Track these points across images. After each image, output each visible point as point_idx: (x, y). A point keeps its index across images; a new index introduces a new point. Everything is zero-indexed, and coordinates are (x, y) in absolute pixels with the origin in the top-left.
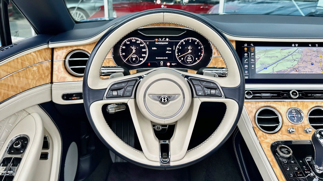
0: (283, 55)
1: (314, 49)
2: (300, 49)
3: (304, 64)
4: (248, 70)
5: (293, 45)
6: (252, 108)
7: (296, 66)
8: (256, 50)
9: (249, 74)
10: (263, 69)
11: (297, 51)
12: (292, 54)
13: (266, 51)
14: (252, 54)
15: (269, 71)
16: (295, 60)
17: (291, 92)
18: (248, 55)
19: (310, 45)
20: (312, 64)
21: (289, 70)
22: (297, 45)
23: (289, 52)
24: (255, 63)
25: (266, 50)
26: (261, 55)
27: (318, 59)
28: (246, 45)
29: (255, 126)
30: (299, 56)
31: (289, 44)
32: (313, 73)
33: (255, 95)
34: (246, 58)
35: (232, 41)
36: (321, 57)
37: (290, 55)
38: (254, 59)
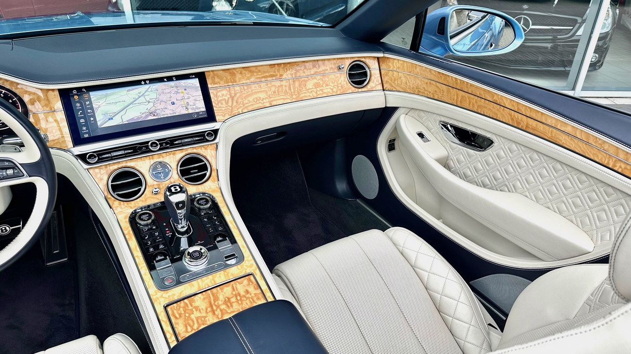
0: (132, 97)
1: (172, 83)
2: (154, 87)
3: (162, 106)
4: (86, 125)
5: (143, 83)
6: (101, 174)
7: (153, 110)
8: (91, 97)
9: (89, 131)
10: (107, 121)
11: (150, 90)
12: (144, 94)
13: (106, 96)
14: (88, 103)
15: (116, 121)
16: (149, 102)
17: (150, 144)
18: (82, 105)
19: (165, 80)
20: (173, 103)
21: (144, 115)
22: (148, 82)
23: (140, 93)
24: (94, 114)
25: (107, 94)
26: (101, 102)
27: (179, 96)
28: (75, 92)
29: (110, 196)
30: (153, 95)
31: (138, 83)
32: (177, 114)
33: (101, 157)
34: (80, 110)
35: (53, 90)
36: (183, 93)
37: (142, 96)
38: (92, 108)
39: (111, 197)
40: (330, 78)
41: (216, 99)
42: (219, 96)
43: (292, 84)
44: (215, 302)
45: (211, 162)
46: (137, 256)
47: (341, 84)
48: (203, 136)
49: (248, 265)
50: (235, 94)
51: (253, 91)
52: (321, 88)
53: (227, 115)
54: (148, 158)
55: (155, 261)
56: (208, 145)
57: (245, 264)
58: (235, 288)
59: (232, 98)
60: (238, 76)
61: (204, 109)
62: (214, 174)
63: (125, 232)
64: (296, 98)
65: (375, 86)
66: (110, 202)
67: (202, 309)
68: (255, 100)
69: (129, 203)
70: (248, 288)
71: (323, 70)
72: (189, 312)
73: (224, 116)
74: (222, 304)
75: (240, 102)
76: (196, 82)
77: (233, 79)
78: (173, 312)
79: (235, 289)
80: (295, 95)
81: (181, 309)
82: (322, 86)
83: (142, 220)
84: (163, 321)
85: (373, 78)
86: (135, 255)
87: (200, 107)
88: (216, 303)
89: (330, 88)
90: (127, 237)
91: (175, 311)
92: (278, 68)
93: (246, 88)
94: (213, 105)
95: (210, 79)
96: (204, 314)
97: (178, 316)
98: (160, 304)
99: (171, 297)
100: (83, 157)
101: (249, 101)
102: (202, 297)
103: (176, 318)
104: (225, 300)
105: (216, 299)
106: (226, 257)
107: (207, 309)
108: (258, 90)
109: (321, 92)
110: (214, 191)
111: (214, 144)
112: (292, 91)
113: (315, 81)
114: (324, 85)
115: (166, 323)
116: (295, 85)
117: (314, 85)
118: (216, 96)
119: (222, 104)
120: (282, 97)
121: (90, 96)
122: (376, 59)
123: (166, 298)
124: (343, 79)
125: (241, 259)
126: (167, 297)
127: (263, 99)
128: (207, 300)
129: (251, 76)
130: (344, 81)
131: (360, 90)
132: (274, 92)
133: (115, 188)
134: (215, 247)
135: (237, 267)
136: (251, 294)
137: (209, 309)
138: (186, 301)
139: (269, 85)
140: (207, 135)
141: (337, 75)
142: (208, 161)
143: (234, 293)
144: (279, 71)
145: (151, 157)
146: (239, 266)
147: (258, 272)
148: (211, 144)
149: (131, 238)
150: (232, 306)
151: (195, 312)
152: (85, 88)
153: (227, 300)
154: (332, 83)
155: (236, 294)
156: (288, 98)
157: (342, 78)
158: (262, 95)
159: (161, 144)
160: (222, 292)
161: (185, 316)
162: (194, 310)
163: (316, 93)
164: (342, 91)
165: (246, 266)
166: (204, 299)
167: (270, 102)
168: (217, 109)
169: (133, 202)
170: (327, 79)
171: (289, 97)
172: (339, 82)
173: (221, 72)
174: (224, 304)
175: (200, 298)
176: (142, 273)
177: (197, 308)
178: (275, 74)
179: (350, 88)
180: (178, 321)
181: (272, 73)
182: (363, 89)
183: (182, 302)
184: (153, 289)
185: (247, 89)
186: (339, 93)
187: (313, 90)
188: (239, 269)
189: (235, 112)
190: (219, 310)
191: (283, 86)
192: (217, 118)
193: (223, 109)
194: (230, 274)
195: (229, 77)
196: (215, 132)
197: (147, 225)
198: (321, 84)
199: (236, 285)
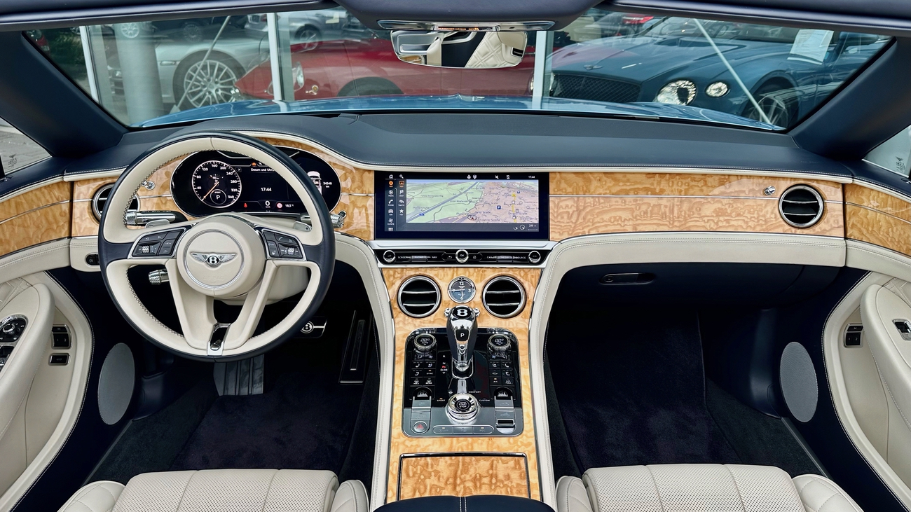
0: (452, 193)
1: (504, 182)
2: (480, 184)
3: (485, 209)
4: (394, 217)
5: (469, 177)
6: (394, 278)
7: (472, 212)
8: (407, 185)
9: (395, 224)
10: (417, 216)
11: (475, 187)
12: (467, 191)
13: (424, 186)
14: (401, 191)
15: (427, 219)
16: (470, 202)
17: (457, 253)
18: (394, 194)
19: (497, 177)
20: (499, 208)
21: (460, 217)
22: (475, 177)
23: (462, 189)
24: (406, 206)
25: (425, 184)
26: (416, 193)
27: (509, 200)
28: (391, 177)
29: (396, 306)
30: (478, 195)
31: (462, 176)
32: (500, 222)
33: (402, 257)
34: (391, 198)
35: (369, 171)
36: (514, 196)
37: (464, 192)
38: (404, 199)
39: (398, 308)
40: (746, 204)
41: (556, 210)
42: (562, 207)
43: (678, 205)
44: (462, 474)
45: (527, 292)
46: (398, 386)
47: (764, 216)
48: (526, 255)
49: (525, 442)
50: (585, 208)
51: (612, 207)
52: (726, 218)
53: (566, 233)
54: (452, 270)
55: (414, 397)
56: (531, 269)
57: (520, 440)
58: (494, 466)
59: (579, 211)
60: (595, 183)
61: (537, 222)
62: (528, 308)
63: (397, 353)
64: (679, 227)
65: (830, 230)
66: (394, 313)
67: (443, 477)
68: (612, 220)
69: (414, 319)
70: (510, 473)
71: (736, 192)
72: (427, 475)
73: (561, 234)
74: (469, 480)
75: (590, 219)
76: (534, 185)
77: (587, 187)
78: (408, 467)
79: (494, 468)
80: (679, 221)
81: (419, 467)
82: (730, 215)
83: (421, 343)
84: (392, 474)
85: (828, 215)
86: (396, 383)
87: (533, 217)
88: (463, 476)
89: (744, 220)
90: (397, 359)
91: (411, 467)
92: (659, 179)
93: (602, 201)
94: (550, 217)
95: (555, 183)
96: (443, 485)
97: (411, 474)
98: (397, 451)
99: (413, 448)
100: (379, 254)
101: (602, 219)
102: (449, 462)
103: (408, 476)
104: (476, 477)
105: (465, 471)
106: (500, 422)
107: (448, 479)
108: (620, 207)
109: (725, 224)
110: (520, 331)
111: (538, 269)
112: (676, 214)
113: (719, 205)
114: (734, 214)
115: (394, 478)
116: (681, 208)
117: (715, 211)
118: (557, 206)
119: (562, 218)
120: (655, 221)
121: (405, 183)
122: (841, 186)
123: (407, 446)
124: (772, 210)
125: (519, 430)
126: (409, 446)
127: (625, 220)
128: (452, 468)
129: (614, 185)
130: (772, 213)
131: (799, 231)
132: (646, 213)
133: (405, 298)
134: (492, 404)
135: (509, 440)
136: (512, 482)
137: (451, 480)
138: (428, 458)
139: (638, 202)
140: (531, 256)
141: (760, 202)
142: (524, 289)
143: (491, 472)
144: (659, 183)
145: (455, 269)
146: (511, 439)
147: (534, 456)
148: (534, 269)
149: (400, 361)
150: (480, 487)
151: (433, 478)
152: (403, 173)
153: (478, 477)
154: (750, 212)
155: (492, 474)
156: (666, 225)
157: (769, 209)
158: (624, 215)
159: (471, 257)
160: (476, 464)
161: (419, 477)
162: (433, 474)
163: (717, 223)
164: (764, 227)
165: (521, 442)
166: (450, 465)
167: (635, 226)
168: (554, 223)
169: (418, 320)
170: (742, 206)
171: (667, 223)
172: (761, 214)
173: (573, 175)
174: (472, 481)
175: (446, 462)
176: (394, 407)
177: (437, 473)
178: (652, 187)
179: (781, 226)
180: (408, 480)
181: (648, 186)
182: (806, 231)
183: (423, 458)
184: (397, 430)
185: (604, 203)
186: (758, 229)
187: (712, 218)
188: (509, 442)
189: (580, 231)
190: (462, 486)
191: (662, 207)
192: (551, 236)
193: (563, 225)
194: (495, 445)
195: (581, 184)
196: (544, 254)
197: (425, 351)
198: (729, 211)
199: (498, 462)
